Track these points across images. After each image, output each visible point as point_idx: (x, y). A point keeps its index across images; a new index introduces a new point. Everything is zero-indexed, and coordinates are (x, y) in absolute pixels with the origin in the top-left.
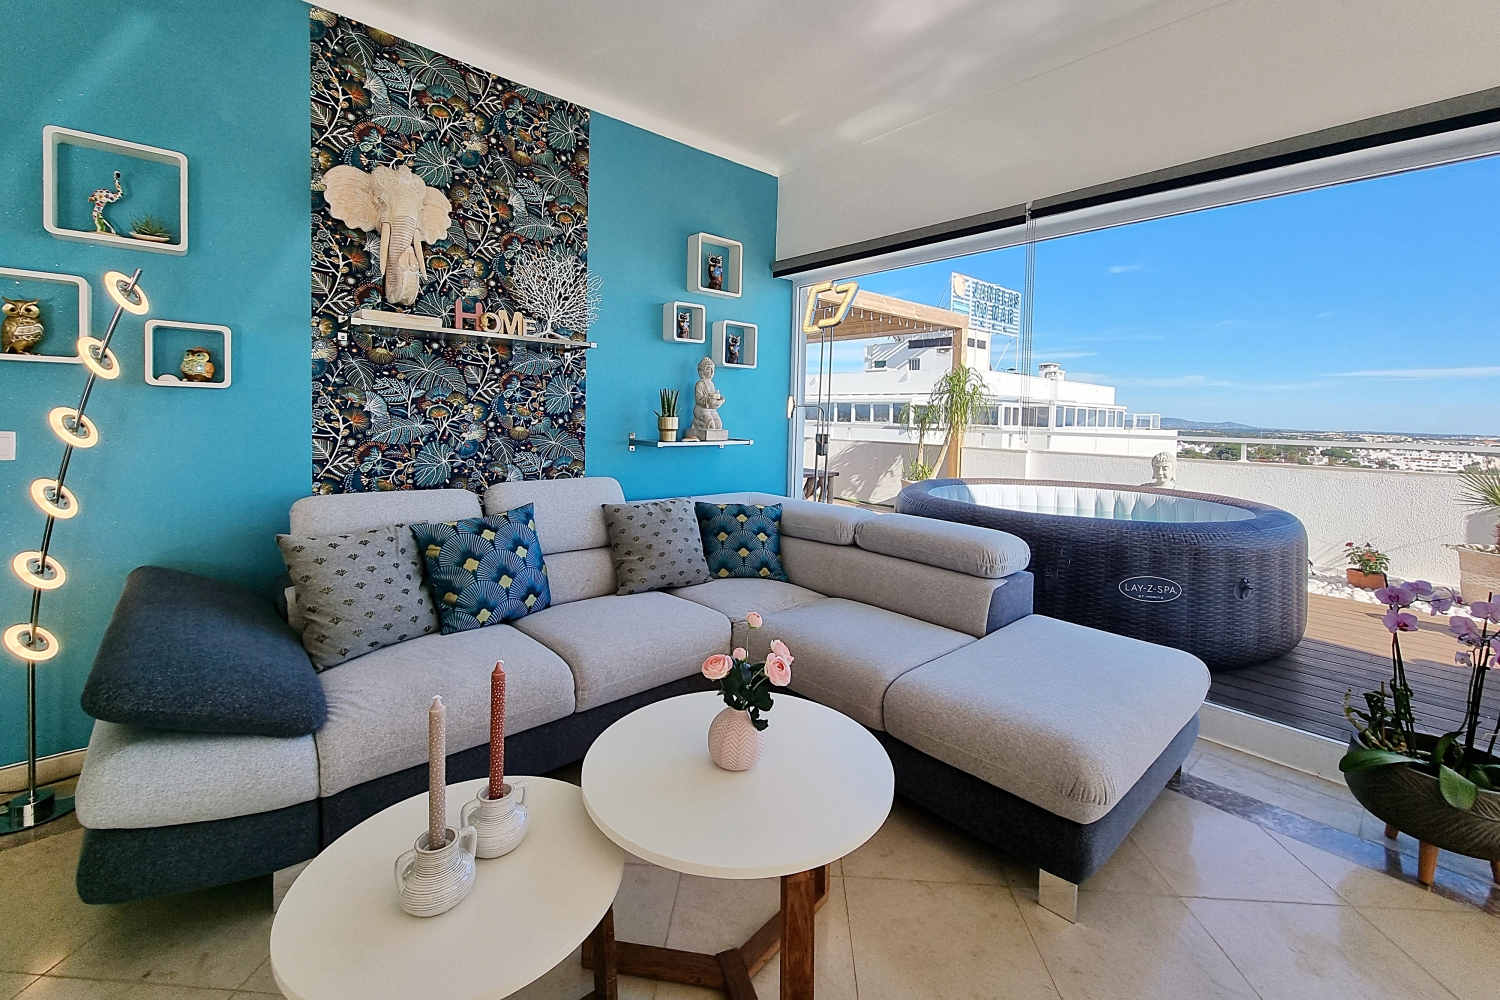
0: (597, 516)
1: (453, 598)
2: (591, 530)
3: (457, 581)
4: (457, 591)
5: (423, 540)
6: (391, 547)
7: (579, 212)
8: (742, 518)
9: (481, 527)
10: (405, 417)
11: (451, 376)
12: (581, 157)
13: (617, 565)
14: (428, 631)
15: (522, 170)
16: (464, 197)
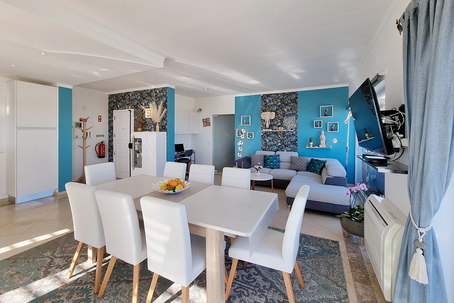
2: (289, 160)
3: (267, 162)
6: (262, 157)
7: (296, 108)
9: (273, 156)
10: (271, 142)
11: (276, 136)
12: (296, 99)
13: (291, 165)
14: (264, 167)
16: (278, 112)
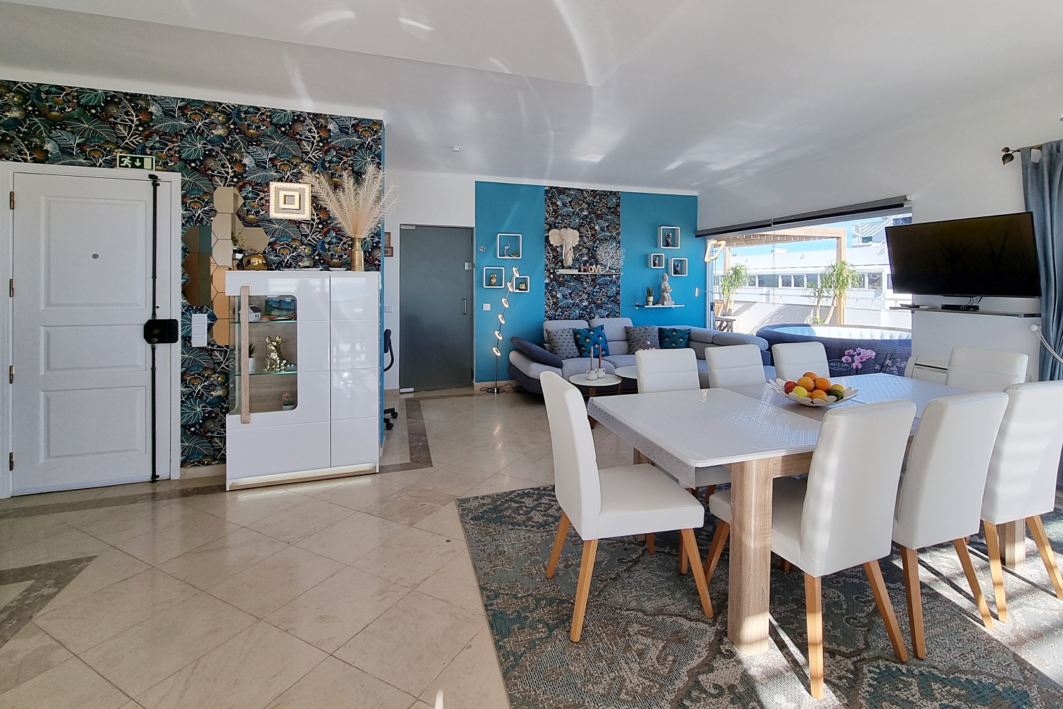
0: (624, 330)
1: (583, 348)
2: (621, 335)
3: (585, 345)
4: (584, 347)
5: (576, 332)
6: (568, 334)
7: (618, 227)
8: (674, 333)
9: (590, 331)
10: (567, 298)
12: (618, 208)
13: (629, 346)
14: (578, 357)
15: (599, 217)
16: (582, 229)
